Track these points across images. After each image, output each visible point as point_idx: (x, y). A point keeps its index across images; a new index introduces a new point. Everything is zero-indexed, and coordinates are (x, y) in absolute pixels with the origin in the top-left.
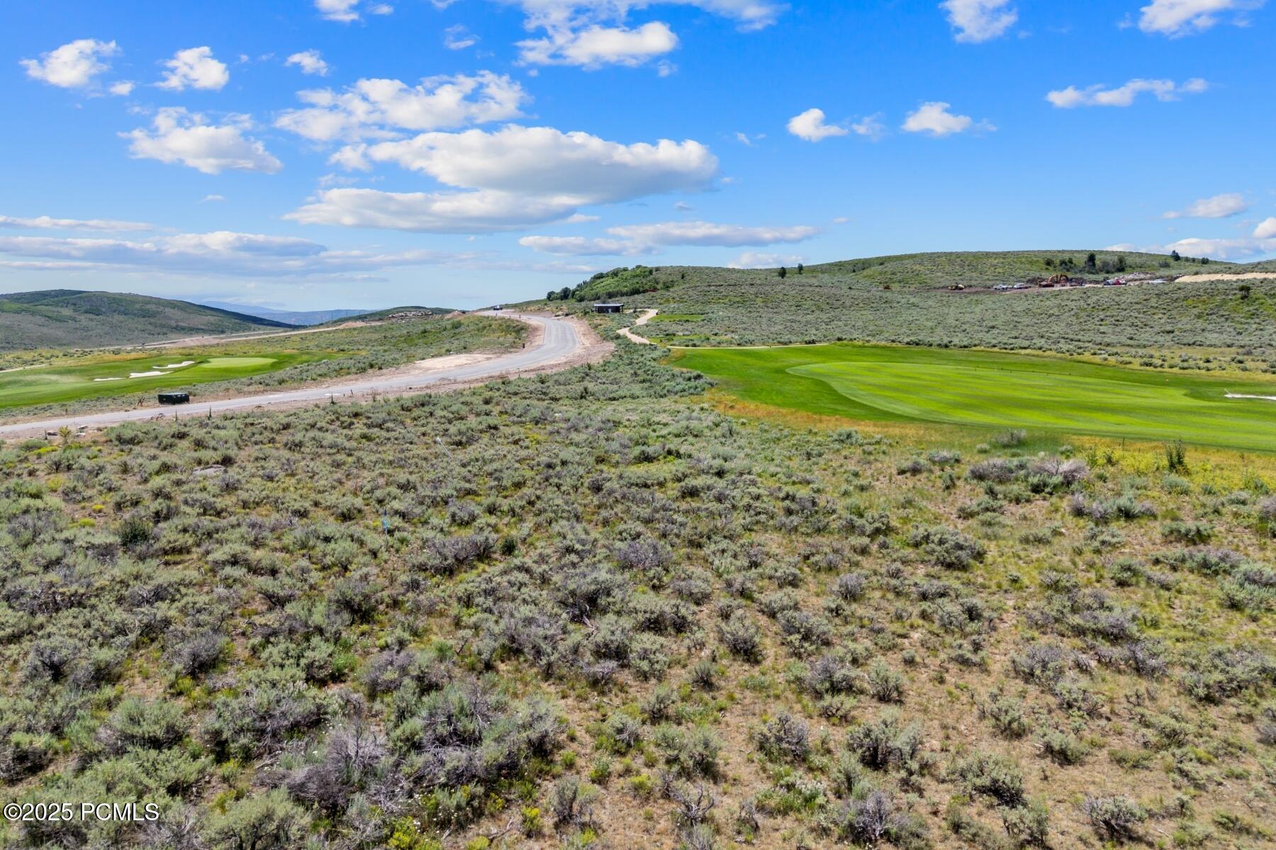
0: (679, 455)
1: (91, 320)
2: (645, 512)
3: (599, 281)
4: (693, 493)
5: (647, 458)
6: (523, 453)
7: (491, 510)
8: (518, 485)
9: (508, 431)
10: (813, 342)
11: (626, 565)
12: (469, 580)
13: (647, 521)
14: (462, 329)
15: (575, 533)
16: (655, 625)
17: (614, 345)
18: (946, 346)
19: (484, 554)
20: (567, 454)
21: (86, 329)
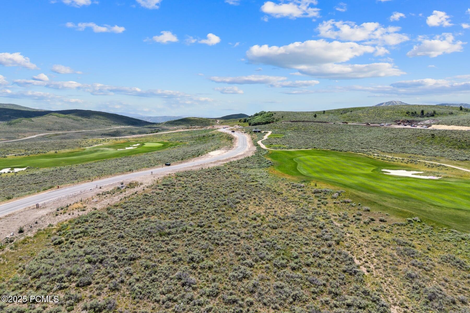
0: (257, 181)
1: (87, 120)
2: (250, 189)
3: (256, 117)
4: (257, 187)
5: (253, 182)
6: (236, 180)
7: (233, 188)
8: (236, 185)
9: (234, 176)
10: (308, 148)
11: (247, 193)
12: (233, 193)
13: (250, 190)
14: (215, 137)
15: (242, 190)
16: (248, 197)
17: (256, 148)
18: (341, 151)
19: (234, 192)
20: (242, 180)
21: (86, 124)
